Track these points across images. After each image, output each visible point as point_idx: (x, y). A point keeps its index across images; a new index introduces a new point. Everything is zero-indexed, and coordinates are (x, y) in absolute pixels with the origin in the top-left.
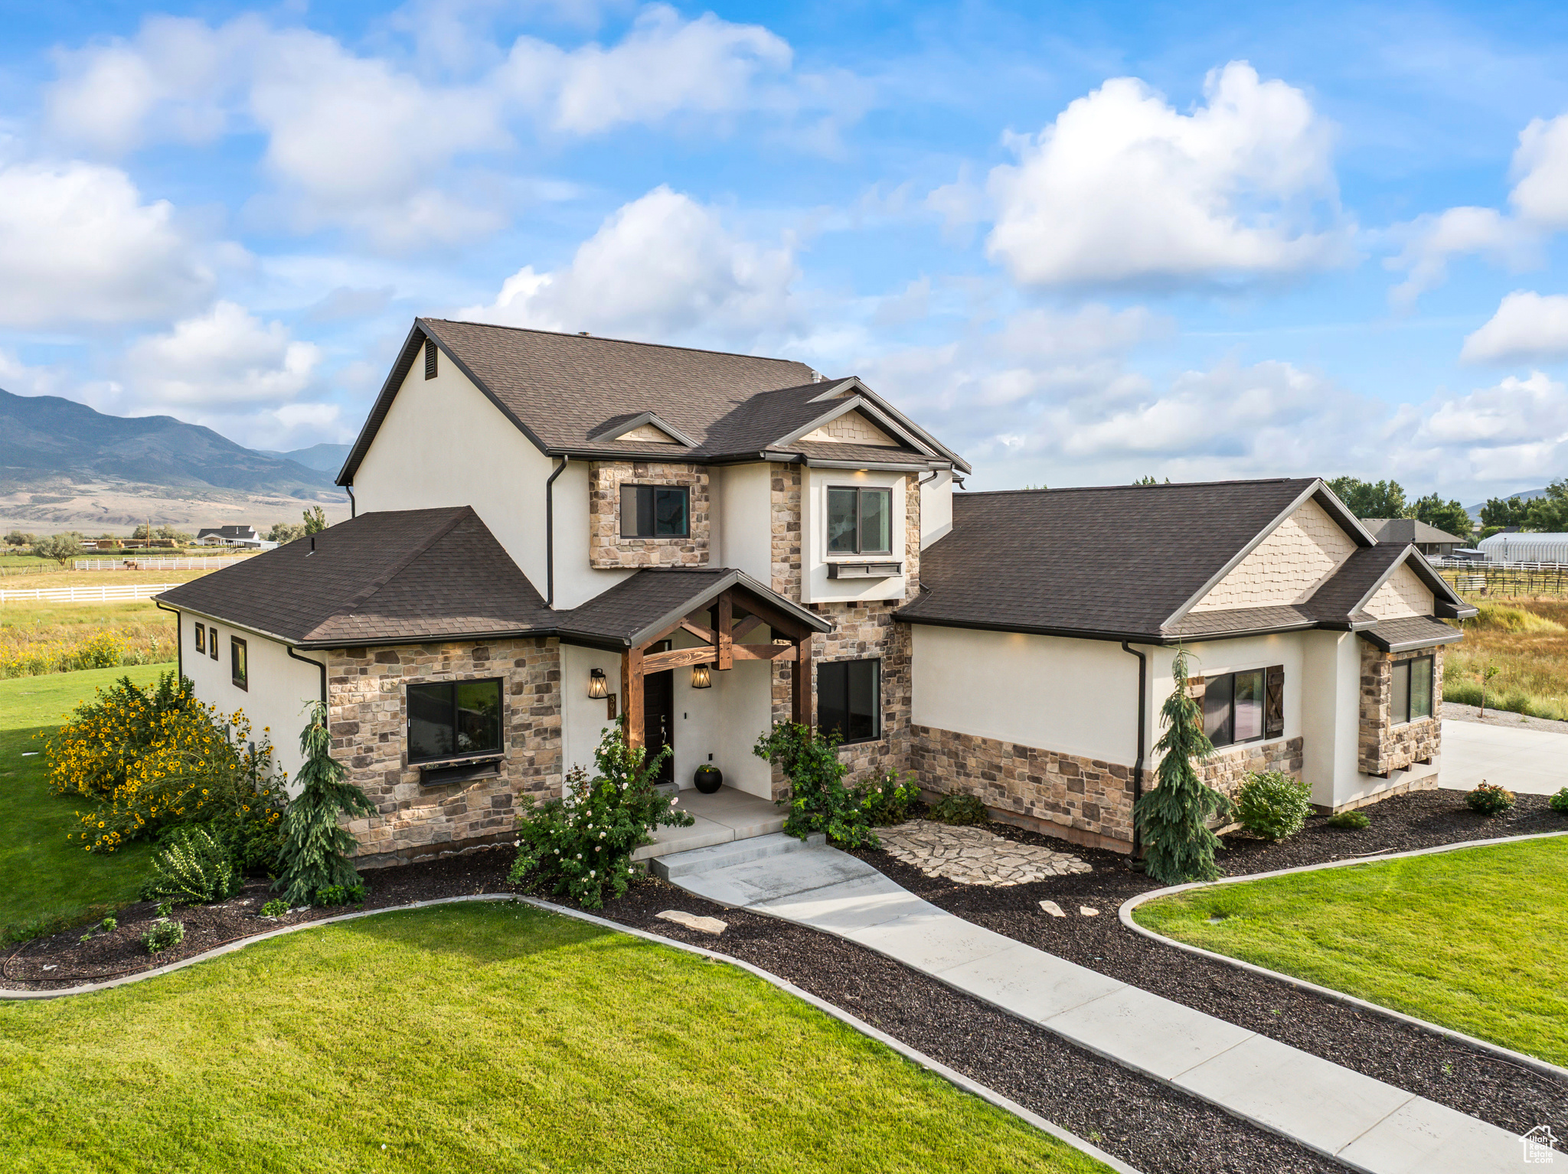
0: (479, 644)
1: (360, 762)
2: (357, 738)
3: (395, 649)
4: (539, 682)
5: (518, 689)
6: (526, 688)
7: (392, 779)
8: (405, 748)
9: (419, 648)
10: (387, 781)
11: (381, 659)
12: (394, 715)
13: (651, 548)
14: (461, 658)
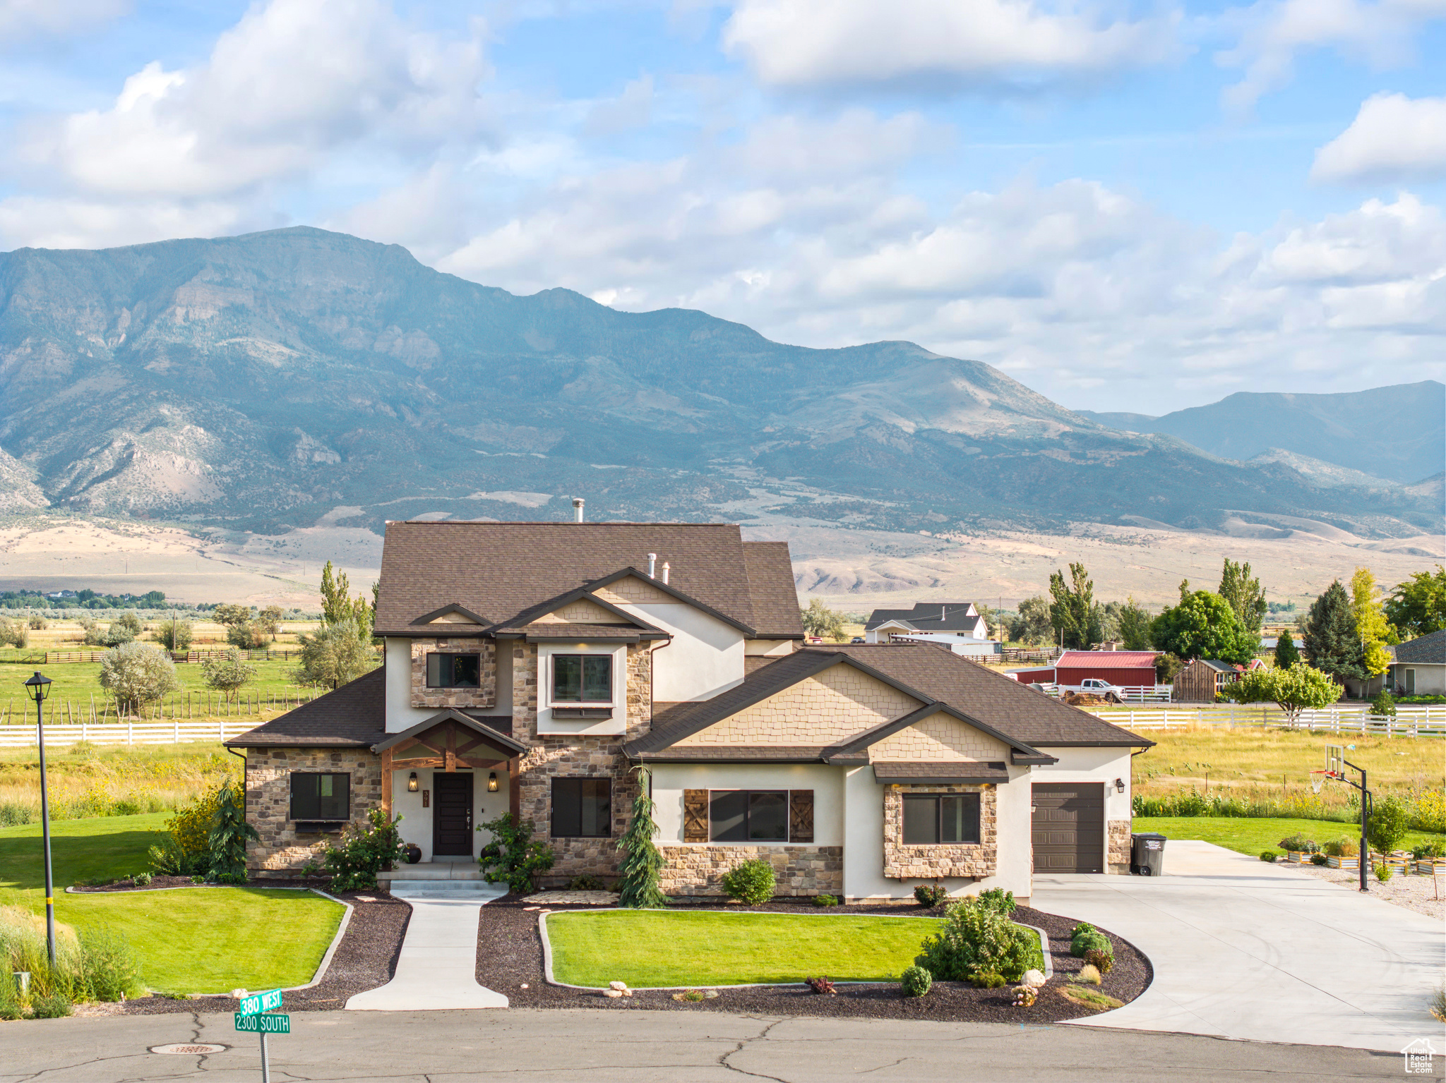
0: (335, 751)
1: (262, 815)
2: (261, 800)
3: (285, 750)
4: (374, 778)
5: (360, 781)
6: (365, 781)
7: (281, 827)
8: (288, 809)
9: (297, 751)
10: (278, 828)
11: (276, 756)
12: (283, 790)
13: (450, 695)
14: (324, 759)
